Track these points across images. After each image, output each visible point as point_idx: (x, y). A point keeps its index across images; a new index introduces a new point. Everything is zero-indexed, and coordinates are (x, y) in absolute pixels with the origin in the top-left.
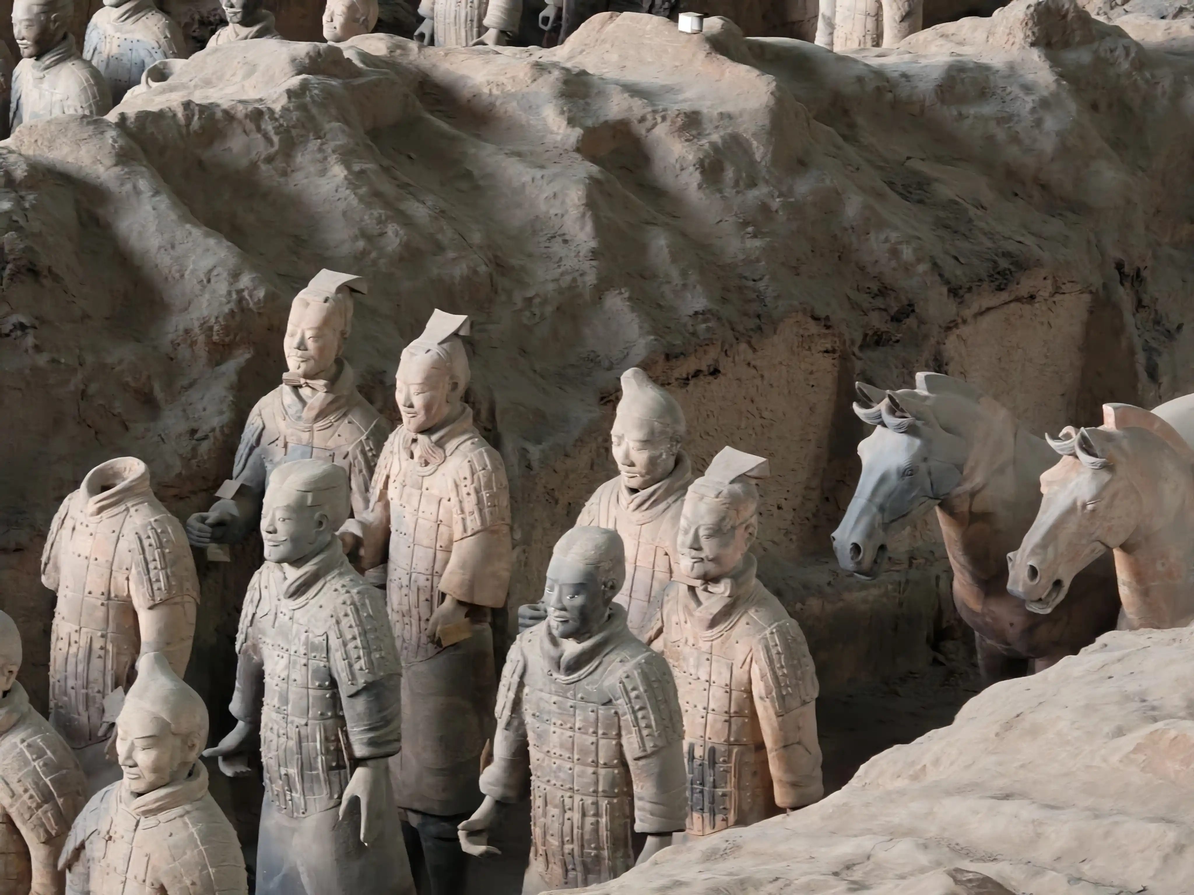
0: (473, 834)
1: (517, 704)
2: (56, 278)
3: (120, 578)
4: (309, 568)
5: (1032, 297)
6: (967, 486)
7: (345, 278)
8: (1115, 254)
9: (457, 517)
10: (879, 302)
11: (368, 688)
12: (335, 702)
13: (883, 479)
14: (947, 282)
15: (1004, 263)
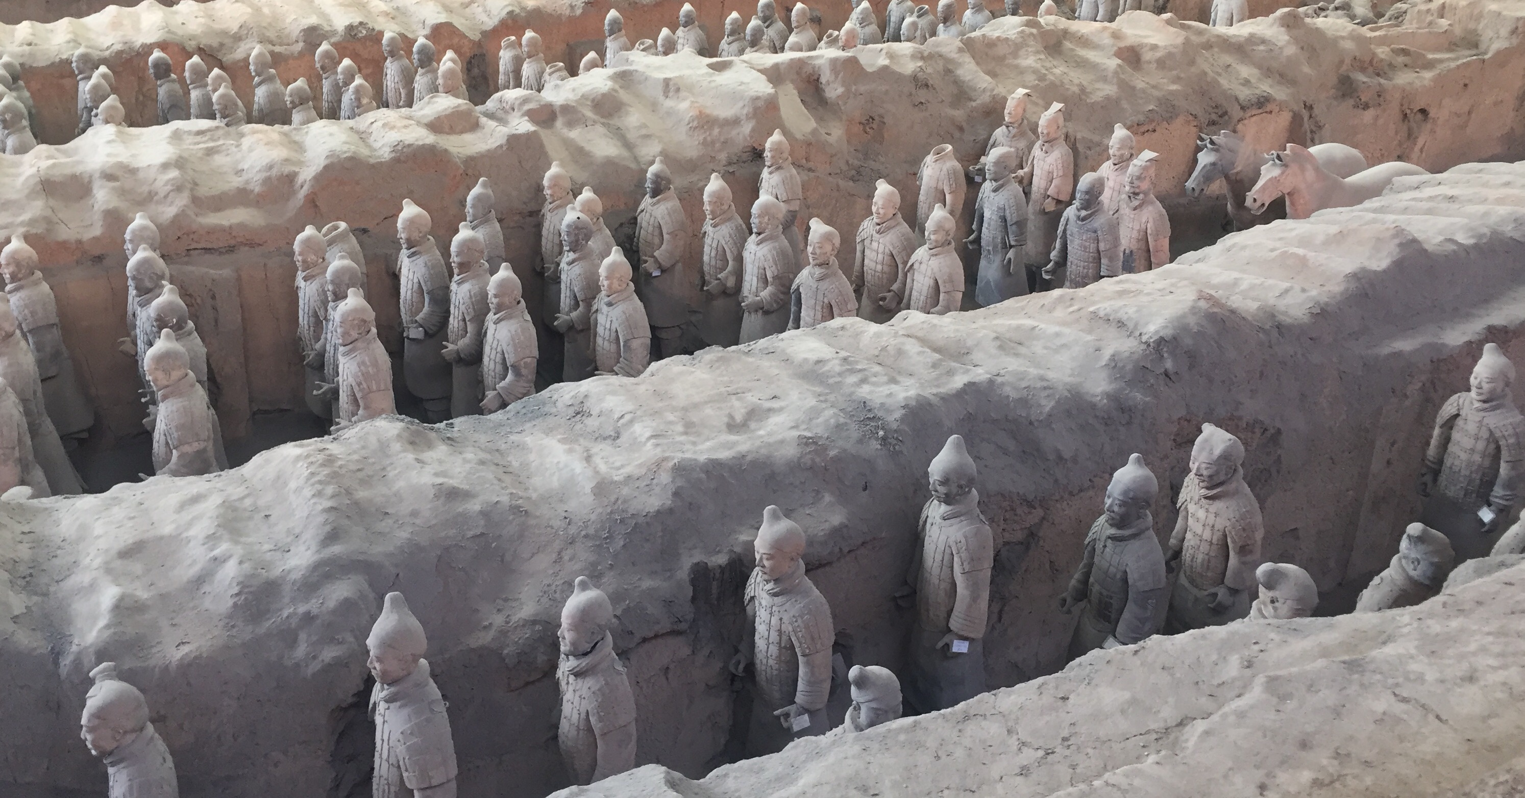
0: (1046, 272)
1: (1065, 231)
2: (934, 89)
3: (940, 183)
4: (1000, 182)
5: (1271, 112)
6: (1235, 171)
7: (1027, 91)
8: (1304, 99)
9: (1055, 171)
10: (1216, 110)
11: (1016, 223)
12: (1006, 227)
13: (1205, 166)
14: (1240, 105)
15: (1262, 100)
